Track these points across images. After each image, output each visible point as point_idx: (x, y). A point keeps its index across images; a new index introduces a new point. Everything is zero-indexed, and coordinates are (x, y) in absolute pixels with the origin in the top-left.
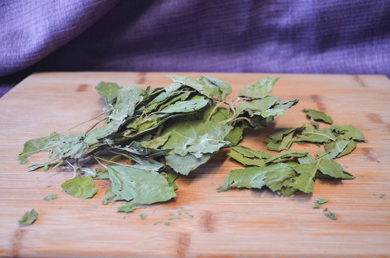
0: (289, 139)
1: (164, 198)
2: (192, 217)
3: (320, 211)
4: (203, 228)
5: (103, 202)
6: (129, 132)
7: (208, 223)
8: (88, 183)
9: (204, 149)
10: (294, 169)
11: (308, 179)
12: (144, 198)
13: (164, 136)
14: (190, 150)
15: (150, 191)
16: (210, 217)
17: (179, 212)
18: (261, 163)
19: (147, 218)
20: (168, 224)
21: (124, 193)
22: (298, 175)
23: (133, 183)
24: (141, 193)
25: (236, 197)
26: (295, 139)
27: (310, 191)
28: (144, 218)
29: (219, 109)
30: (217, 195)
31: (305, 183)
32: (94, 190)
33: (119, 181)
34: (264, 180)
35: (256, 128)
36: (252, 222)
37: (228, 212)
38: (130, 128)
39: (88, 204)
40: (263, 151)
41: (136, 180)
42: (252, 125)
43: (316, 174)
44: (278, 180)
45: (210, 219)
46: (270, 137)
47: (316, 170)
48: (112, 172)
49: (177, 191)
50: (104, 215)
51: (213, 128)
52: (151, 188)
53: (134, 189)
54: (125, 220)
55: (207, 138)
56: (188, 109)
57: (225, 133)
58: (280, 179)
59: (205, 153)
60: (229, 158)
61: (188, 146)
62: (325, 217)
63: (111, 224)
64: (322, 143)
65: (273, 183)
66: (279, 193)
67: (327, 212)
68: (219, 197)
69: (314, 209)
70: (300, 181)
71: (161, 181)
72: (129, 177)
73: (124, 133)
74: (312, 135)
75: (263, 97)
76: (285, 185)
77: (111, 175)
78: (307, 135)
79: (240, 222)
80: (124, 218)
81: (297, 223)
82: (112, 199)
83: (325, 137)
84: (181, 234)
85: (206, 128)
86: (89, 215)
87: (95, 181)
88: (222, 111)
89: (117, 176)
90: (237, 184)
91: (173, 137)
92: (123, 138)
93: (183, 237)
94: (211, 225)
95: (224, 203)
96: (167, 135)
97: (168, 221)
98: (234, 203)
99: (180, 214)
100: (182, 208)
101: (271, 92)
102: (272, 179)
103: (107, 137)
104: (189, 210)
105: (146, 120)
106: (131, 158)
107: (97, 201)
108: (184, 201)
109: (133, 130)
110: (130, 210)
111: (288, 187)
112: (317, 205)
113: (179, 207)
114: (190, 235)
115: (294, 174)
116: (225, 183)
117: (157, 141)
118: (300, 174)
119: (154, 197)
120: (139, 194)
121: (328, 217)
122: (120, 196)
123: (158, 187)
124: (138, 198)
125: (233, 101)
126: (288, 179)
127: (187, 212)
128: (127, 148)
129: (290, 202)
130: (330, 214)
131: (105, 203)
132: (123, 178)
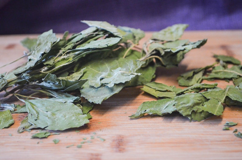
0: (199, 76)
1: (77, 125)
2: (104, 140)
3: (231, 132)
4: (115, 149)
5: (18, 131)
6: (46, 68)
7: (120, 145)
8: (6, 115)
9: (116, 80)
10: (204, 95)
11: (217, 104)
12: (58, 125)
13: (80, 72)
14: (103, 82)
15: (64, 119)
16: (121, 140)
17: (91, 136)
18: (172, 95)
19: (60, 142)
20: (80, 147)
21: (40, 122)
22: (207, 100)
23: (49, 113)
24: (55, 121)
25: (148, 123)
26: (205, 77)
27: (219, 114)
28: (56, 142)
29: (132, 52)
30: (129, 122)
31: (215, 107)
32: (11, 122)
33: (35, 112)
34: (174, 105)
35: (168, 67)
36: (163, 143)
37: (139, 135)
38: (47, 65)
39: (4, 133)
40: (175, 86)
41: (51, 110)
42: (164, 64)
43: (225, 100)
44: (188, 105)
45: (122, 142)
46: (182, 75)
47: (225, 96)
48: (29, 104)
49: (91, 120)
50: (18, 142)
51: (126, 64)
52: (65, 116)
53: (48, 118)
54: (39, 145)
55: (120, 70)
56: (102, 45)
57: (137, 67)
58: (190, 104)
59: (117, 83)
60: (143, 93)
61: (102, 79)
62: (235, 137)
63: (25, 149)
64: (231, 79)
65: (182, 107)
66: (189, 118)
67: (237, 133)
68: (131, 123)
69: (224, 131)
70: (210, 105)
71: (76, 111)
72: (45, 108)
73: (41, 69)
74: (221, 73)
75: (174, 40)
76: (195, 110)
77: (28, 108)
78: (216, 73)
79: (151, 143)
80: (38, 143)
81: (208, 143)
82: (28, 128)
83: (233, 73)
84: (92, 154)
85: (120, 64)
86: (3, 142)
87: (13, 114)
88: (136, 53)
89: (33, 108)
90: (149, 111)
91: (88, 72)
92: (41, 75)
93: (95, 157)
94: (122, 147)
95: (135, 128)
96: (82, 70)
97: (80, 144)
98: (145, 128)
99: (93, 138)
100: (95, 134)
101: (181, 36)
102: (182, 104)
103: (24, 72)
104: (101, 135)
105: (62, 57)
106: (48, 93)
107: (13, 130)
108: (97, 128)
109: (49, 66)
110: (44, 136)
111: (198, 112)
112: (227, 127)
113: (92, 132)
114: (101, 155)
115: (204, 100)
116: (138, 112)
117: (73, 77)
118: (209, 99)
119: (68, 123)
120: (54, 122)
121: (238, 137)
122: (35, 124)
123: (72, 115)
124: (52, 125)
125: (146, 44)
126: (198, 104)
127: (99, 136)
128: (44, 84)
129: (201, 125)
130: (240, 134)
131: (21, 131)
132: (39, 109)
